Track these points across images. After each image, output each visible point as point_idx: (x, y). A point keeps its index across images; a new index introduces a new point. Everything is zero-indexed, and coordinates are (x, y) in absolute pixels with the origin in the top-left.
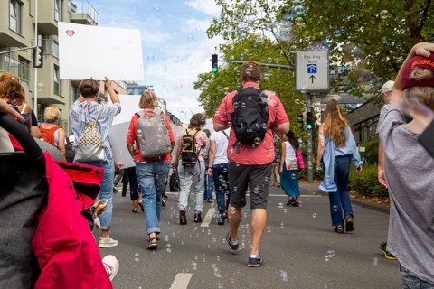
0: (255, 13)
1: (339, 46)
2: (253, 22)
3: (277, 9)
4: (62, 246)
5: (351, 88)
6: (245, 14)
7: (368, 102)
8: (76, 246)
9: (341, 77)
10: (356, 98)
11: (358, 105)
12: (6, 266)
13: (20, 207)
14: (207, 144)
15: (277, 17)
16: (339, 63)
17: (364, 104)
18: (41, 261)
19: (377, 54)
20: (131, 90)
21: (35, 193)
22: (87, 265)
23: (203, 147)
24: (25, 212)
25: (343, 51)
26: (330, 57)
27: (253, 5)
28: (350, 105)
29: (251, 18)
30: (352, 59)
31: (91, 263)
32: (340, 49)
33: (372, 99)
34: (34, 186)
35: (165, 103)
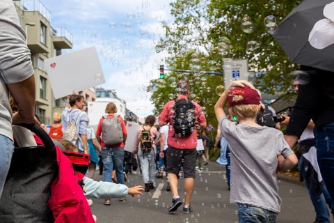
0: (192, 33)
1: (256, 57)
2: (190, 41)
3: (208, 30)
4: (68, 204)
5: (266, 88)
6: (184, 34)
7: (280, 98)
8: (77, 203)
9: (259, 80)
10: (271, 95)
11: (272, 101)
12: (32, 217)
13: (40, 180)
14: (158, 136)
15: (208, 36)
16: (256, 70)
17: (277, 100)
18: (55, 213)
19: (285, 62)
20: (98, 94)
21: (49, 171)
22: (83, 215)
23: (155, 138)
24: (43, 183)
25: (259, 60)
26: (250, 65)
27: (189, 28)
28: (266, 101)
29: (188, 37)
30: (266, 67)
31: (85, 214)
32: (257, 59)
33: (282, 96)
34: (49, 166)
35: (125, 103)
